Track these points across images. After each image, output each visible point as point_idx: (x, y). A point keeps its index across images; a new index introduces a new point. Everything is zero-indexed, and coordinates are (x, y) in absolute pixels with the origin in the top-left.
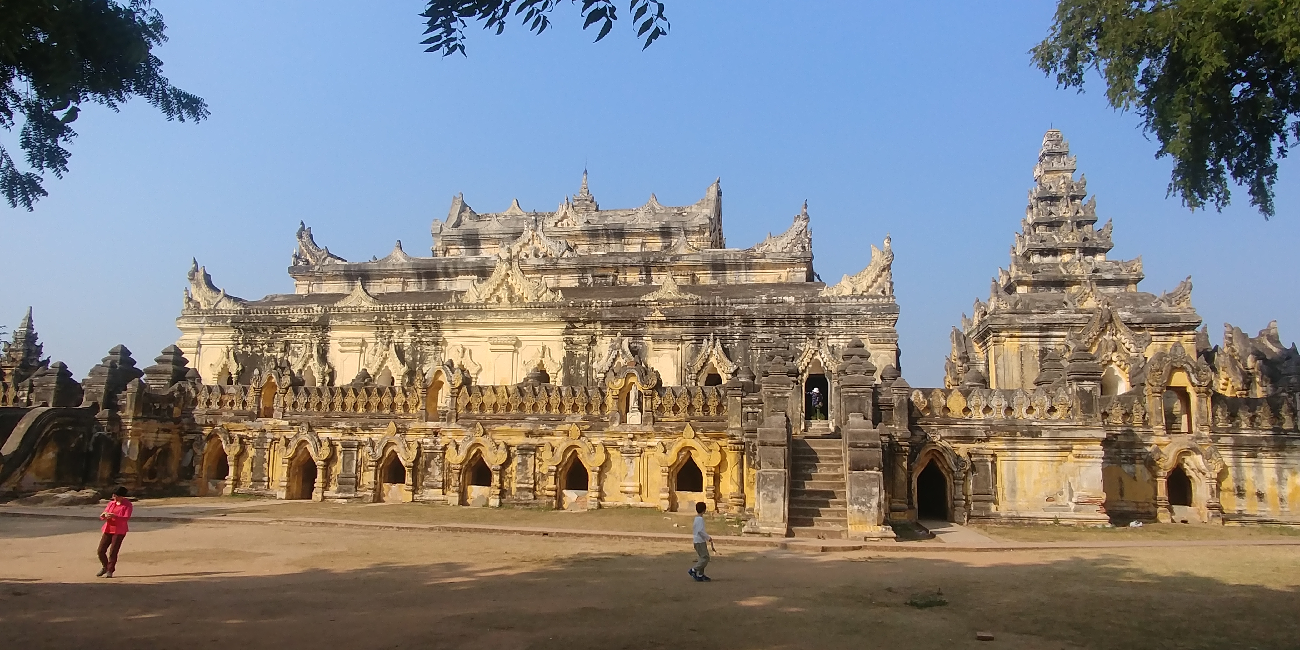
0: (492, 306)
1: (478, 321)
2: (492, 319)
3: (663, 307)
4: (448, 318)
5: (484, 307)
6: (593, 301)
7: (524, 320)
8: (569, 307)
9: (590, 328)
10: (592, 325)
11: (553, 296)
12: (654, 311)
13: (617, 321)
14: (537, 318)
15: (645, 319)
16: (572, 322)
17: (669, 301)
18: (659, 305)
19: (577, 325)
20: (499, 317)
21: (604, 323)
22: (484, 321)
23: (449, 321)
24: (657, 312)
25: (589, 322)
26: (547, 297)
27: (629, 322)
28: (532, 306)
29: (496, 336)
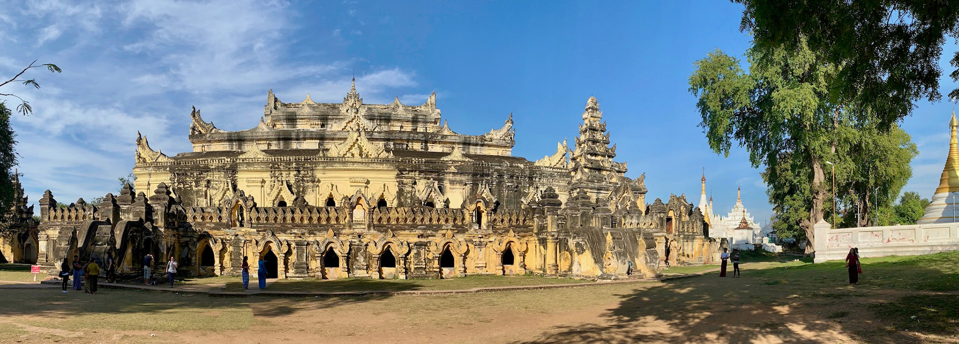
0: (349, 159)
1: (341, 168)
2: (350, 166)
3: (455, 165)
4: (321, 165)
5: (344, 159)
6: (413, 159)
7: (371, 168)
8: (399, 161)
9: (412, 174)
10: (413, 173)
11: (387, 154)
12: (451, 167)
13: (428, 172)
14: (380, 167)
15: (446, 171)
16: (401, 171)
17: (458, 161)
18: (452, 163)
19: (404, 173)
20: (355, 166)
21: (421, 172)
22: (345, 168)
23: (321, 168)
24: (453, 167)
25: (412, 171)
26: (384, 155)
27: (435, 172)
28: (376, 160)
29: (354, 178)
